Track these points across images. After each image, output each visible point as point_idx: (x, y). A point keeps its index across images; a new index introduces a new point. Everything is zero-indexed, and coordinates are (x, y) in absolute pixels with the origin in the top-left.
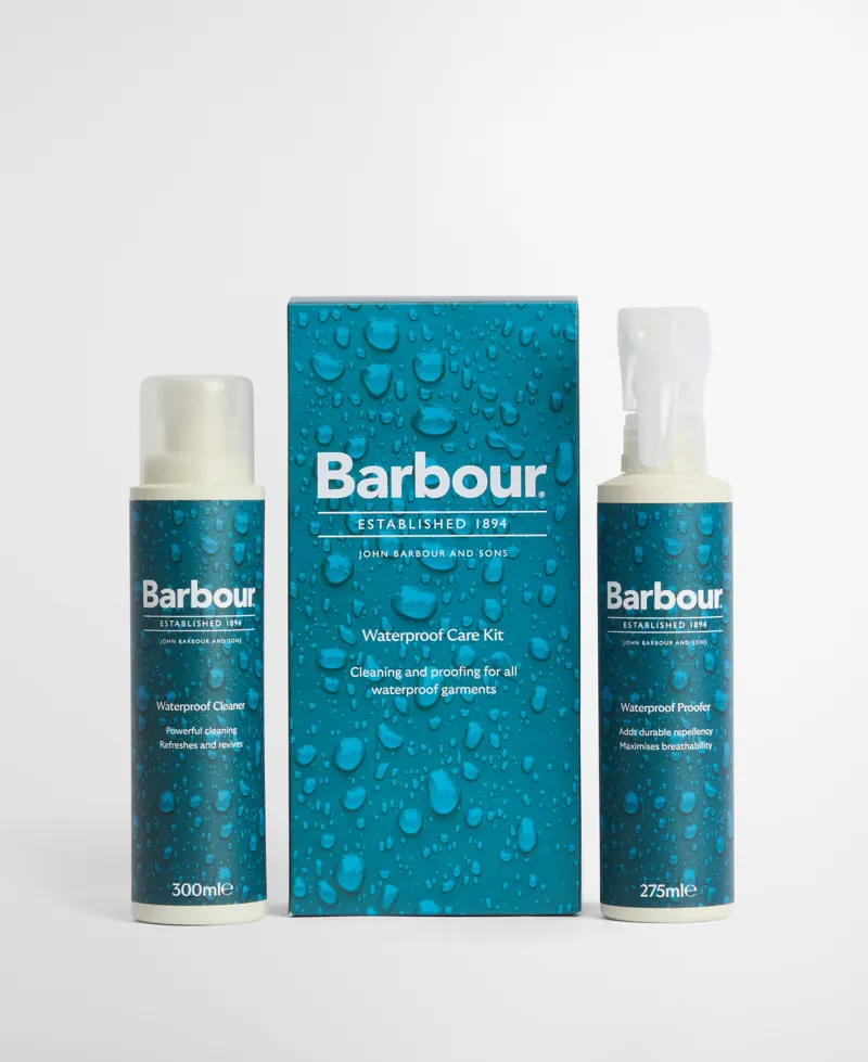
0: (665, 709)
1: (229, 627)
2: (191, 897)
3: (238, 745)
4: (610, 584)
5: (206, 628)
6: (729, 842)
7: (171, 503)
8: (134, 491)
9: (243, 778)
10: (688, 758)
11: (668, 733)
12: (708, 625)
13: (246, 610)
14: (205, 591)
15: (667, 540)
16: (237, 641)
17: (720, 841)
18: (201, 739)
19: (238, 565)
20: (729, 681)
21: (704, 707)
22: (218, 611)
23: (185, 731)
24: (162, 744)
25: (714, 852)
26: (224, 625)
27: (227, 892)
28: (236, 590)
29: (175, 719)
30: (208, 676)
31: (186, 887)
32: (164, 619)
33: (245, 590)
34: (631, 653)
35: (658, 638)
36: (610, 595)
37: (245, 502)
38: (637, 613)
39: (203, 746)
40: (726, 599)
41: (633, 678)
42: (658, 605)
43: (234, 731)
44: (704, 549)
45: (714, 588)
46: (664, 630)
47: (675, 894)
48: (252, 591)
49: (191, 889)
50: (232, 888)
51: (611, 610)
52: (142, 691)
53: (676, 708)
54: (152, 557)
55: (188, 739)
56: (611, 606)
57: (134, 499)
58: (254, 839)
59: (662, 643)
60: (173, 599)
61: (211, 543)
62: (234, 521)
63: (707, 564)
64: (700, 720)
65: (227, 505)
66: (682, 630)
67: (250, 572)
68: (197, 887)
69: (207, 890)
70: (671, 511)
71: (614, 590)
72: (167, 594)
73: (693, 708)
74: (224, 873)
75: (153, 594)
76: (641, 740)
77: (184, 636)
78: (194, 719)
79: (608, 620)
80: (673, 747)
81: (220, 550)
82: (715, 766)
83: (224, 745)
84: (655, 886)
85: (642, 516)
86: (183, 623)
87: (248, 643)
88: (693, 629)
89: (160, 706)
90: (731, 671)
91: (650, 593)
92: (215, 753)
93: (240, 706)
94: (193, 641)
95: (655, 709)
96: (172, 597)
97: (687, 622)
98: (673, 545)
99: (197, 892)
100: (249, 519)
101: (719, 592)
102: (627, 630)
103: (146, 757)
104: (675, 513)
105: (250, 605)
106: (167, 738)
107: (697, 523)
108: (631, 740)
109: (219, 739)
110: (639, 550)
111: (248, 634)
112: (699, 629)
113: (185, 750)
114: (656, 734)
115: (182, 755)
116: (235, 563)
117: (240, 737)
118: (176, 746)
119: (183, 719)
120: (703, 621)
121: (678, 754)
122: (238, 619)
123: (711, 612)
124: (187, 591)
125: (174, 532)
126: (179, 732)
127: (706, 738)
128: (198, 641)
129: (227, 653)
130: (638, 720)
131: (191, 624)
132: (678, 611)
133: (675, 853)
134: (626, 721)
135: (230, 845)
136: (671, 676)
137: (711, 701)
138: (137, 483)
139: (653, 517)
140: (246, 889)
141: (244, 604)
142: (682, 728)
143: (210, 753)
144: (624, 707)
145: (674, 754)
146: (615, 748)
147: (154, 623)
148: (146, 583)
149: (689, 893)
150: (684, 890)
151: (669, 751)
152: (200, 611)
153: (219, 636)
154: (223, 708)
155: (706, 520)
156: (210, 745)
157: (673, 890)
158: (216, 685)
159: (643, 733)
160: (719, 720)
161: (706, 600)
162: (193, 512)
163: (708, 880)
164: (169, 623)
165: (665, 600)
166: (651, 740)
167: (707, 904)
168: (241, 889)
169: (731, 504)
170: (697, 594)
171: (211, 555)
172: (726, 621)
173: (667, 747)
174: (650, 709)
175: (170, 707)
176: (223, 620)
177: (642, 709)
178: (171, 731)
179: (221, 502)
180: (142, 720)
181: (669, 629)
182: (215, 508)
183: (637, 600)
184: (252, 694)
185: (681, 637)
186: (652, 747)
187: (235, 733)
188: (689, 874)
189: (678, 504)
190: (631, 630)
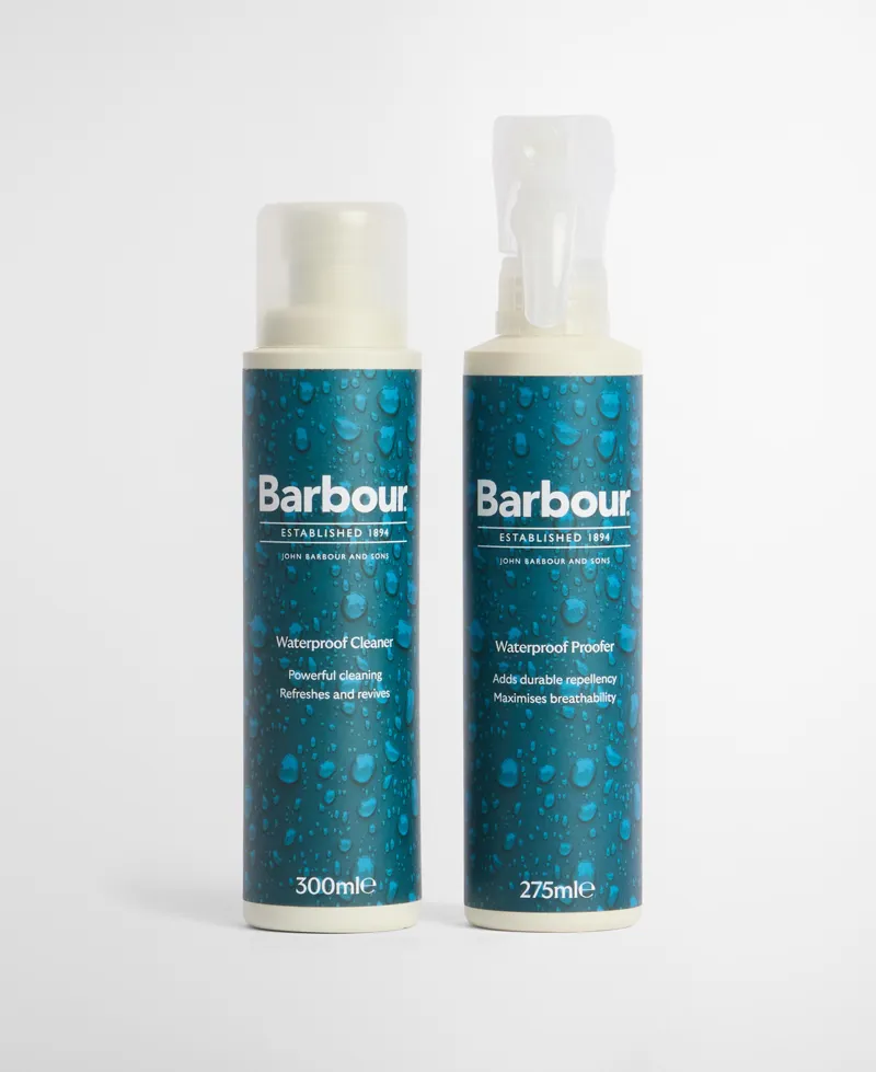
0: (554, 649)
1: (373, 538)
2: (321, 895)
3: (383, 694)
4: (482, 483)
5: (341, 538)
6: (636, 824)
7: (297, 372)
8: (249, 356)
9: (391, 738)
10: (585, 713)
11: (557, 681)
12: (612, 536)
13: (394, 516)
14: (341, 491)
15: (558, 425)
16: (383, 556)
17: (626, 823)
18: (335, 686)
19: (385, 456)
20: (638, 612)
21: (606, 647)
22: (357, 516)
23: (313, 676)
24: (282, 691)
25: (619, 839)
26: (365, 536)
27: (367, 889)
28: (382, 490)
29: (301, 659)
30: (343, 602)
31: (314, 882)
32: (286, 527)
33: (393, 489)
34: (510, 574)
35: (546, 554)
36: (482, 498)
37: (393, 372)
38: (519, 521)
39: (337, 696)
40: (634, 503)
41: (512, 607)
42: (546, 512)
43: (379, 676)
44: (607, 437)
45: (619, 489)
46: (555, 544)
47: (567, 894)
48: (403, 490)
49: (321, 886)
50: (375, 884)
51: (483, 518)
52: (258, 623)
53: (569, 648)
54: (272, 444)
55: (317, 685)
56: (482, 512)
57: (248, 368)
58: (404, 819)
59: (551, 561)
60: (299, 500)
61: (349, 426)
62: (379, 396)
63: (611, 457)
64: (602, 664)
65: (370, 375)
66: (578, 544)
67: (400, 464)
68: (328, 883)
69: (341, 887)
70: (564, 387)
71: (486, 490)
72: (291, 494)
73: (592, 648)
74: (365, 863)
75: (271, 493)
76: (522, 690)
77: (312, 549)
78: (325, 659)
79: (480, 532)
80: (565, 699)
81: (361, 434)
82: (620, 724)
83: (364, 695)
84: (540, 883)
85: (526, 392)
86: (312, 532)
87: (396, 559)
88: (593, 543)
89: (281, 642)
90: (640, 600)
91: (536, 495)
92: (353, 705)
93: (387, 643)
94: (324, 556)
95: (541, 648)
96: (297, 498)
97: (585, 534)
98: (567, 431)
99: (328, 889)
100: (399, 394)
101: (626, 494)
102: (505, 543)
103: (262, 709)
104: (569, 388)
105: (400, 509)
106: (290, 685)
107: (599, 402)
108: (508, 689)
109: (360, 686)
110: (521, 439)
111: (397, 547)
112: (600, 543)
113: (314, 701)
114: (542, 681)
115: (309, 707)
116: (382, 453)
117: (386, 684)
118: (302, 695)
119: (311, 660)
120: (605, 532)
121: (572, 710)
122: (384, 527)
123: (616, 520)
124: (317, 490)
125: (300, 411)
126: (306, 676)
127: (607, 688)
128: (331, 557)
129: (370, 572)
130: (518, 664)
131: (322, 533)
132: (573, 520)
133: (565, 840)
134: (503, 665)
135: (372, 827)
136: (563, 606)
137: (616, 639)
138: (252, 346)
139: (541, 395)
140: (393, 885)
141: (392, 507)
142: (578, 674)
143: (346, 704)
144: (500, 646)
145: (566, 709)
146: (487, 700)
147: (274, 533)
148: (264, 478)
149: (584, 893)
150: (578, 890)
151: (560, 706)
152: (334, 517)
153: (361, 550)
154: (363, 645)
155: (610, 398)
156: (347, 695)
157: (563, 889)
158: (354, 615)
159: (524, 680)
160: (623, 664)
161: (609, 505)
162: (326, 384)
163: (610, 876)
164: (293, 532)
165: (555, 504)
166: (535, 690)
167: (608, 907)
168: (387, 886)
169: (641, 376)
170: (598, 496)
171: (350, 442)
172: (634, 533)
173: (558, 700)
174: (535, 649)
175: (293, 644)
176: (365, 529)
177: (524, 649)
178: (295, 675)
179: (362, 372)
180: (257, 660)
181: (560, 543)
182: (355, 380)
183: (518, 504)
184: (402, 627)
185: (577, 554)
186: (537, 700)
187: (380, 679)
188: (585, 868)
189: (573, 377)
190: (510, 544)
